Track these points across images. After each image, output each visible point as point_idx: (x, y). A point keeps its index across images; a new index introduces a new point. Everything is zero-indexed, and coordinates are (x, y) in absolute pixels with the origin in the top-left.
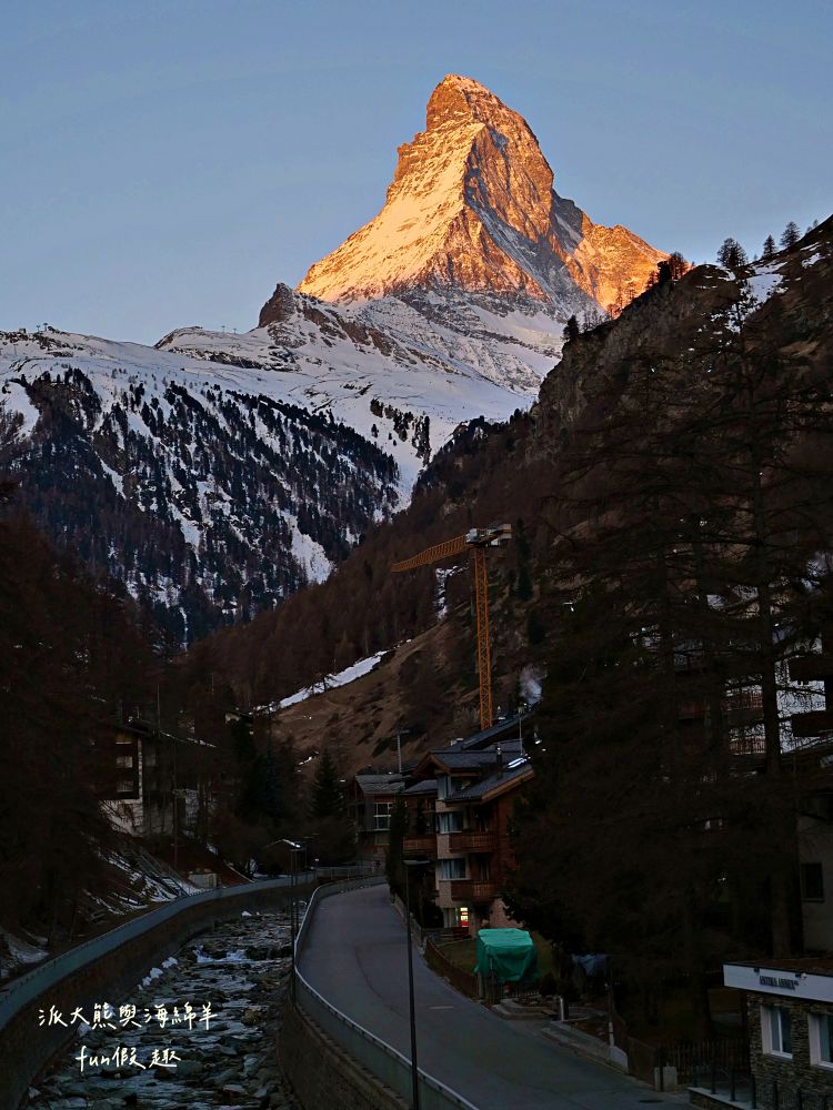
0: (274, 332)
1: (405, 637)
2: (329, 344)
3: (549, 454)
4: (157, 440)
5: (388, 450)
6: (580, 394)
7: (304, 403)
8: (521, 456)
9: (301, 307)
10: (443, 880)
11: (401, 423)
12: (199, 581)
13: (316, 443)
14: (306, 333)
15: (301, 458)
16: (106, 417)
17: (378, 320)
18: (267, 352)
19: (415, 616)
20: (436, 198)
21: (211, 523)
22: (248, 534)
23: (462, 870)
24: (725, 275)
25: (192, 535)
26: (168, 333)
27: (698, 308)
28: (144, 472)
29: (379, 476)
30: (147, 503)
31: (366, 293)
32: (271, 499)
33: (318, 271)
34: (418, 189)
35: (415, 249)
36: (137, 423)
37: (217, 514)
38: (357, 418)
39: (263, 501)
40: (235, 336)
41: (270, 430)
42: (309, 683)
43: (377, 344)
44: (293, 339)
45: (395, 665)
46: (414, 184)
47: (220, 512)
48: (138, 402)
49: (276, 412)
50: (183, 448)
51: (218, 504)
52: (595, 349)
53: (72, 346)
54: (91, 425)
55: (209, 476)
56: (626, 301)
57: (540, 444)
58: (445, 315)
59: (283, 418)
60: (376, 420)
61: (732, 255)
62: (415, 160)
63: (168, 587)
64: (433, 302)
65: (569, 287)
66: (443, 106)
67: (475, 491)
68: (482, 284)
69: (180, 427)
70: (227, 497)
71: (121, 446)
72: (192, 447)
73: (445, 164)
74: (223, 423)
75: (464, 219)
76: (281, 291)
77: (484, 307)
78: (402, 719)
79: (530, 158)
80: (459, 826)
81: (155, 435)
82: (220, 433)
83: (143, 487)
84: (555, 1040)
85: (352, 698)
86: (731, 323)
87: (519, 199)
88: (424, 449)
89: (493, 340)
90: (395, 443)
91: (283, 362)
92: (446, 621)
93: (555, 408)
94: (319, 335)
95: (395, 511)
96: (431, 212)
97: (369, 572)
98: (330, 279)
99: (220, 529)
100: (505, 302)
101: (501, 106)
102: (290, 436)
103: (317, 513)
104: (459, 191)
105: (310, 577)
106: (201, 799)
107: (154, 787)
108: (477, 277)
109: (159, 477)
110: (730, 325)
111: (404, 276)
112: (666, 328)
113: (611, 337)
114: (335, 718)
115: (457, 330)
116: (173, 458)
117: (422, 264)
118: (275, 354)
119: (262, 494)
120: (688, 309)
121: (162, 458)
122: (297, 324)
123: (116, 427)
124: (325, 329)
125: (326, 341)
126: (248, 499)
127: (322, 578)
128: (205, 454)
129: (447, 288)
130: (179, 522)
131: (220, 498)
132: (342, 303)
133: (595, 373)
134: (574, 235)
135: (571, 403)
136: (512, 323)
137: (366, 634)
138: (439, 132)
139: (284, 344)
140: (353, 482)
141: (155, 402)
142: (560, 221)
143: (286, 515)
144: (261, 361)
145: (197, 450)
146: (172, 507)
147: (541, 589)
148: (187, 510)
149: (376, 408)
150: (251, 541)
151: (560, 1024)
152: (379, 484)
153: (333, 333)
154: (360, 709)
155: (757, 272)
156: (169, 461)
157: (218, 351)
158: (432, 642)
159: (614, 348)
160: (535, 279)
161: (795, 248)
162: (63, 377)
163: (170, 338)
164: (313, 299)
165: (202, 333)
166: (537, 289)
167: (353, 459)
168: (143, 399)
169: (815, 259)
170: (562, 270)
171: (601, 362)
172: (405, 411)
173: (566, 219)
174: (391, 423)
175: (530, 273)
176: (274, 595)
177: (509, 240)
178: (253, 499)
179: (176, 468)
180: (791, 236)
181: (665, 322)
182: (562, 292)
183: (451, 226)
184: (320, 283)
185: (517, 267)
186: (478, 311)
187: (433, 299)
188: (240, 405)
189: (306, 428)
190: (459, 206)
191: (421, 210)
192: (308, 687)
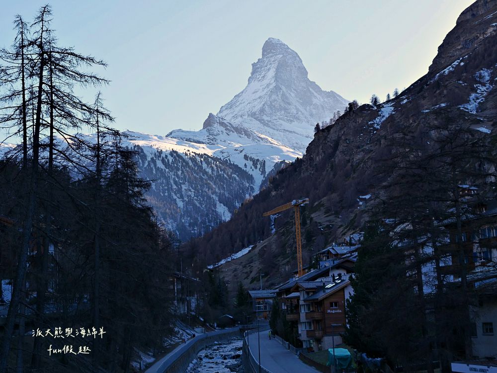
0: (208, 131)
1: (260, 240)
2: (228, 135)
3: (310, 173)
4: (167, 170)
5: (251, 172)
6: (321, 151)
7: (220, 156)
8: (300, 174)
9: (218, 121)
11: (255, 162)
12: (183, 221)
13: (224, 170)
14: (220, 130)
15: (219, 176)
16: (149, 162)
17: (246, 126)
18: (206, 138)
19: (263, 233)
20: (266, 82)
21: (187, 200)
22: (200, 203)
23: (310, 325)
24: (373, 107)
25: (180, 204)
26: (170, 131)
27: (364, 119)
28: (163, 182)
29: (247, 182)
30: (164, 193)
31: (241, 116)
32: (209, 190)
33: (224, 108)
34: (260, 78)
35: (259, 100)
37: (189, 196)
38: (239, 161)
39: (206, 192)
40: (194, 132)
41: (208, 165)
43: (246, 134)
44: (215, 133)
46: (258, 77)
47: (190, 196)
48: (160, 156)
49: (210, 159)
50: (177, 173)
51: (190, 193)
52: (326, 135)
53: (136, 136)
54: (143, 165)
55: (186, 183)
56: (337, 118)
57: (307, 169)
58: (270, 123)
59: (212, 161)
60: (246, 162)
61: (375, 101)
62: (258, 68)
65: (314, 113)
66: (270, 47)
67: (283, 187)
68: (283, 112)
69: (175, 165)
70: (193, 190)
71: (154, 172)
72: (180, 173)
73: (269, 70)
74: (191, 164)
75: (276, 89)
76: (211, 115)
77: (284, 120)
78: (260, 270)
79: (299, 67)
81: (166, 168)
82: (189, 167)
83: (163, 187)
85: (242, 263)
86: (376, 125)
87: (296, 82)
88: (263, 172)
89: (287, 133)
90: (253, 170)
91: (212, 141)
92: (275, 234)
93: (312, 156)
94: (225, 131)
95: (254, 194)
96: (264, 87)
97: (246, 216)
98: (228, 111)
99: (190, 202)
100: (291, 119)
101: (288, 48)
102: (215, 168)
103: (225, 197)
104: (273, 79)
105: (223, 218)
108: (281, 110)
109: (168, 183)
111: (255, 110)
112: (352, 127)
113: (332, 131)
114: (236, 270)
115: (274, 129)
116: (173, 176)
117: (261, 105)
118: (209, 139)
119: (206, 189)
120: (360, 120)
121: (169, 177)
122: (217, 128)
123: (152, 166)
124: (227, 129)
126: (200, 191)
127: (228, 219)
128: (185, 175)
129: (271, 114)
130: (175, 199)
131: (190, 190)
132: (232, 121)
133: (326, 144)
134: (315, 94)
135: (318, 155)
136: (294, 126)
137: (246, 239)
138: (266, 58)
139: (212, 135)
140: (238, 184)
141: (166, 156)
143: (214, 196)
144: (204, 141)
145: (182, 173)
146: (173, 194)
147: (310, 222)
148: (178, 195)
149: (246, 157)
150: (202, 206)
152: (247, 185)
153: (230, 131)
154: (244, 267)
155: (385, 106)
156: (172, 178)
157: (188, 137)
158: (270, 242)
159: (333, 136)
160: (302, 110)
161: (398, 97)
162: (133, 148)
163: (171, 133)
164: (222, 119)
165: (183, 131)
166: (303, 114)
167: (238, 176)
168: (162, 155)
169: (405, 101)
170: (311, 107)
171: (328, 140)
172: (256, 158)
173: (312, 88)
174: (252, 163)
175: (300, 108)
176: (210, 226)
177: (292, 96)
178: (202, 191)
179: (174, 180)
180: (396, 93)
181: (352, 125)
182: (312, 115)
183: (271, 92)
184: (225, 113)
185: (295, 106)
186: (281, 122)
187: (265, 118)
188: (197, 157)
189: (221, 165)
190: (274, 85)
191: (261, 86)
192: (225, 259)
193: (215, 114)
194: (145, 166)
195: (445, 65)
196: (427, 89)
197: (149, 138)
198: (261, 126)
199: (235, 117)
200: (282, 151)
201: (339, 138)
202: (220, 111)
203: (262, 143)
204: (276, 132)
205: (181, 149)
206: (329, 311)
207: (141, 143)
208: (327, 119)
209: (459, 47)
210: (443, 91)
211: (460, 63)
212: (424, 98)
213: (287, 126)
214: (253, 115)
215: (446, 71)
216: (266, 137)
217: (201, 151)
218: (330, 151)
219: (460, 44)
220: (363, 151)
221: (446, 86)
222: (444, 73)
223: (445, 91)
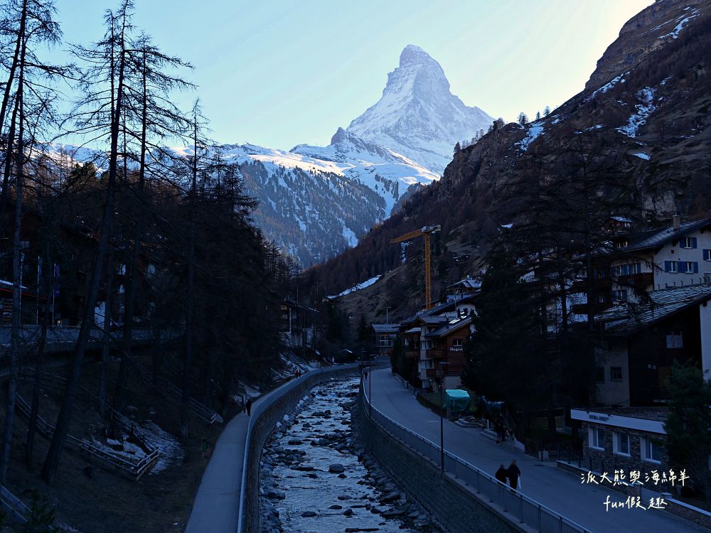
0: (337, 147)
1: (389, 270)
3: (447, 198)
4: (290, 189)
5: (382, 195)
6: (460, 174)
7: (349, 176)
8: (436, 199)
9: (348, 137)
10: (422, 368)
11: (387, 184)
12: (306, 245)
13: (353, 191)
14: (349, 147)
15: (347, 197)
16: (270, 179)
17: (378, 143)
18: (334, 155)
19: (392, 262)
20: (403, 94)
21: (311, 223)
22: (325, 227)
23: (431, 364)
24: (520, 127)
25: (303, 227)
26: (295, 146)
27: (509, 140)
28: (284, 202)
29: (378, 205)
30: (285, 214)
31: (374, 132)
32: (335, 213)
33: (355, 123)
34: (396, 90)
35: (394, 115)
36: (282, 182)
37: (313, 219)
38: (369, 181)
40: (321, 148)
41: (335, 185)
42: (350, 288)
43: (378, 152)
44: (344, 149)
45: (385, 280)
46: (394, 88)
48: (282, 174)
49: (337, 179)
50: (300, 192)
51: (314, 215)
52: (467, 156)
53: (256, 150)
54: (264, 182)
55: (310, 204)
56: (479, 137)
57: (444, 193)
58: (405, 141)
59: (340, 181)
60: (377, 183)
61: (523, 119)
62: (395, 79)
63: (293, 247)
64: (400, 136)
65: (455, 130)
66: (409, 55)
67: (417, 212)
68: (420, 129)
69: (299, 184)
70: (317, 212)
71: (275, 191)
72: (303, 192)
73: (406, 81)
74: (316, 183)
75: (414, 103)
76: (340, 130)
77: (421, 138)
78: (387, 302)
79: (440, 79)
80: (430, 346)
81: (289, 187)
82: (314, 186)
83: (284, 208)
84: (488, 437)
85: (368, 294)
86: (522, 146)
87: (436, 95)
89: (424, 152)
90: (384, 192)
91: (340, 159)
92: (405, 264)
93: (450, 179)
94: (355, 148)
95: (384, 219)
96: (401, 100)
97: (374, 243)
98: (360, 126)
99: (314, 225)
100: (429, 137)
101: (429, 57)
102: (343, 188)
103: (353, 221)
104: (411, 92)
105: (350, 245)
106: (314, 332)
107: (295, 327)
108: (418, 126)
109: (290, 204)
110: (522, 147)
111: (389, 125)
112: (496, 148)
113: (473, 152)
114: (360, 301)
115: (410, 147)
116: (296, 196)
117: (396, 120)
118: (337, 156)
119: (332, 212)
120: (505, 140)
121: (292, 196)
122: (346, 144)
123: (273, 183)
124: (357, 146)
125: (358, 151)
126: (325, 213)
127: (355, 245)
128: (309, 195)
129: (407, 130)
130: (298, 222)
131: (314, 213)
132: (364, 136)
133: (467, 166)
134: (458, 110)
135: (457, 178)
136: (433, 145)
137: (373, 268)
138: (404, 68)
139: (341, 152)
140: (368, 207)
141: (289, 174)
142: (452, 104)
143: (340, 220)
144: (331, 158)
145: (306, 194)
146: (295, 216)
147: (445, 252)
148: (301, 217)
149: (377, 178)
150: (327, 230)
151: (488, 430)
152: (378, 208)
153: (361, 148)
154: (370, 298)
155: (533, 125)
156: (294, 197)
157: (314, 154)
158: (400, 271)
159: (474, 157)
160: (442, 127)
161: (549, 116)
162: (253, 163)
163: (295, 148)
164: (353, 134)
165: (308, 147)
166: (442, 131)
167: (367, 198)
168: (284, 173)
169: (557, 121)
170: (452, 124)
171: (469, 161)
172: (389, 179)
173: (455, 103)
174: (383, 184)
175: (440, 125)
176: (336, 252)
177: (431, 111)
178: (328, 213)
179: (297, 199)
180: (547, 111)
181: (496, 145)
182: (452, 133)
183: (409, 105)
184: (356, 127)
185: (435, 123)
186: (418, 140)
187: (400, 135)
188: (323, 176)
189: (349, 185)
190: (412, 98)
191: (397, 99)
192: (349, 288)
193: (345, 128)
194: (266, 183)
195: (604, 82)
196: (583, 108)
197: (271, 153)
198: (396, 143)
199: (367, 132)
200: (417, 172)
201: (481, 160)
202: (351, 125)
203: (396, 163)
204: (412, 151)
205: (306, 167)
206: (452, 349)
207: (262, 158)
208: (468, 138)
209: (621, 62)
210: (599, 111)
211: (620, 80)
212: (578, 118)
213: (424, 144)
214: (387, 131)
215: (605, 88)
216: (401, 156)
217: (328, 170)
218: (471, 173)
219: (621, 59)
220: (506, 175)
221: (603, 106)
222: (602, 90)
223: (602, 112)
